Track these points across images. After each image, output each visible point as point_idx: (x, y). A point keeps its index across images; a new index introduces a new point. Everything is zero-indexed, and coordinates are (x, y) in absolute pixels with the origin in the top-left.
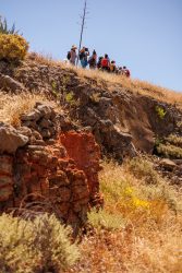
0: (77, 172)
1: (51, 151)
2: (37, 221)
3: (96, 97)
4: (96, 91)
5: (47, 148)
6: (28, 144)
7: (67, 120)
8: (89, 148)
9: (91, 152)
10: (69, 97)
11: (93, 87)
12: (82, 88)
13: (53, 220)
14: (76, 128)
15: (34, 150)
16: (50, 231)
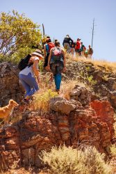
1: (88, 112)
2: (86, 151)
3: (106, 78)
4: (106, 74)
5: (85, 110)
6: (76, 109)
7: (93, 94)
8: (108, 109)
10: (90, 79)
11: (104, 71)
12: (97, 73)
13: (95, 150)
14: (99, 98)
15: (79, 112)
16: (94, 156)
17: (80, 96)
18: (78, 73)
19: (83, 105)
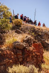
0: (38, 54)
1: (31, 48)
2: (30, 67)
3: (40, 34)
4: (40, 32)
5: (30, 48)
7: (34, 40)
8: (40, 47)
9: (41, 48)
10: (33, 34)
11: (39, 31)
12: (36, 31)
13: (34, 67)
14: (36, 42)
16: (33, 70)
17: (28, 41)
18: (28, 31)
19: (30, 45)
